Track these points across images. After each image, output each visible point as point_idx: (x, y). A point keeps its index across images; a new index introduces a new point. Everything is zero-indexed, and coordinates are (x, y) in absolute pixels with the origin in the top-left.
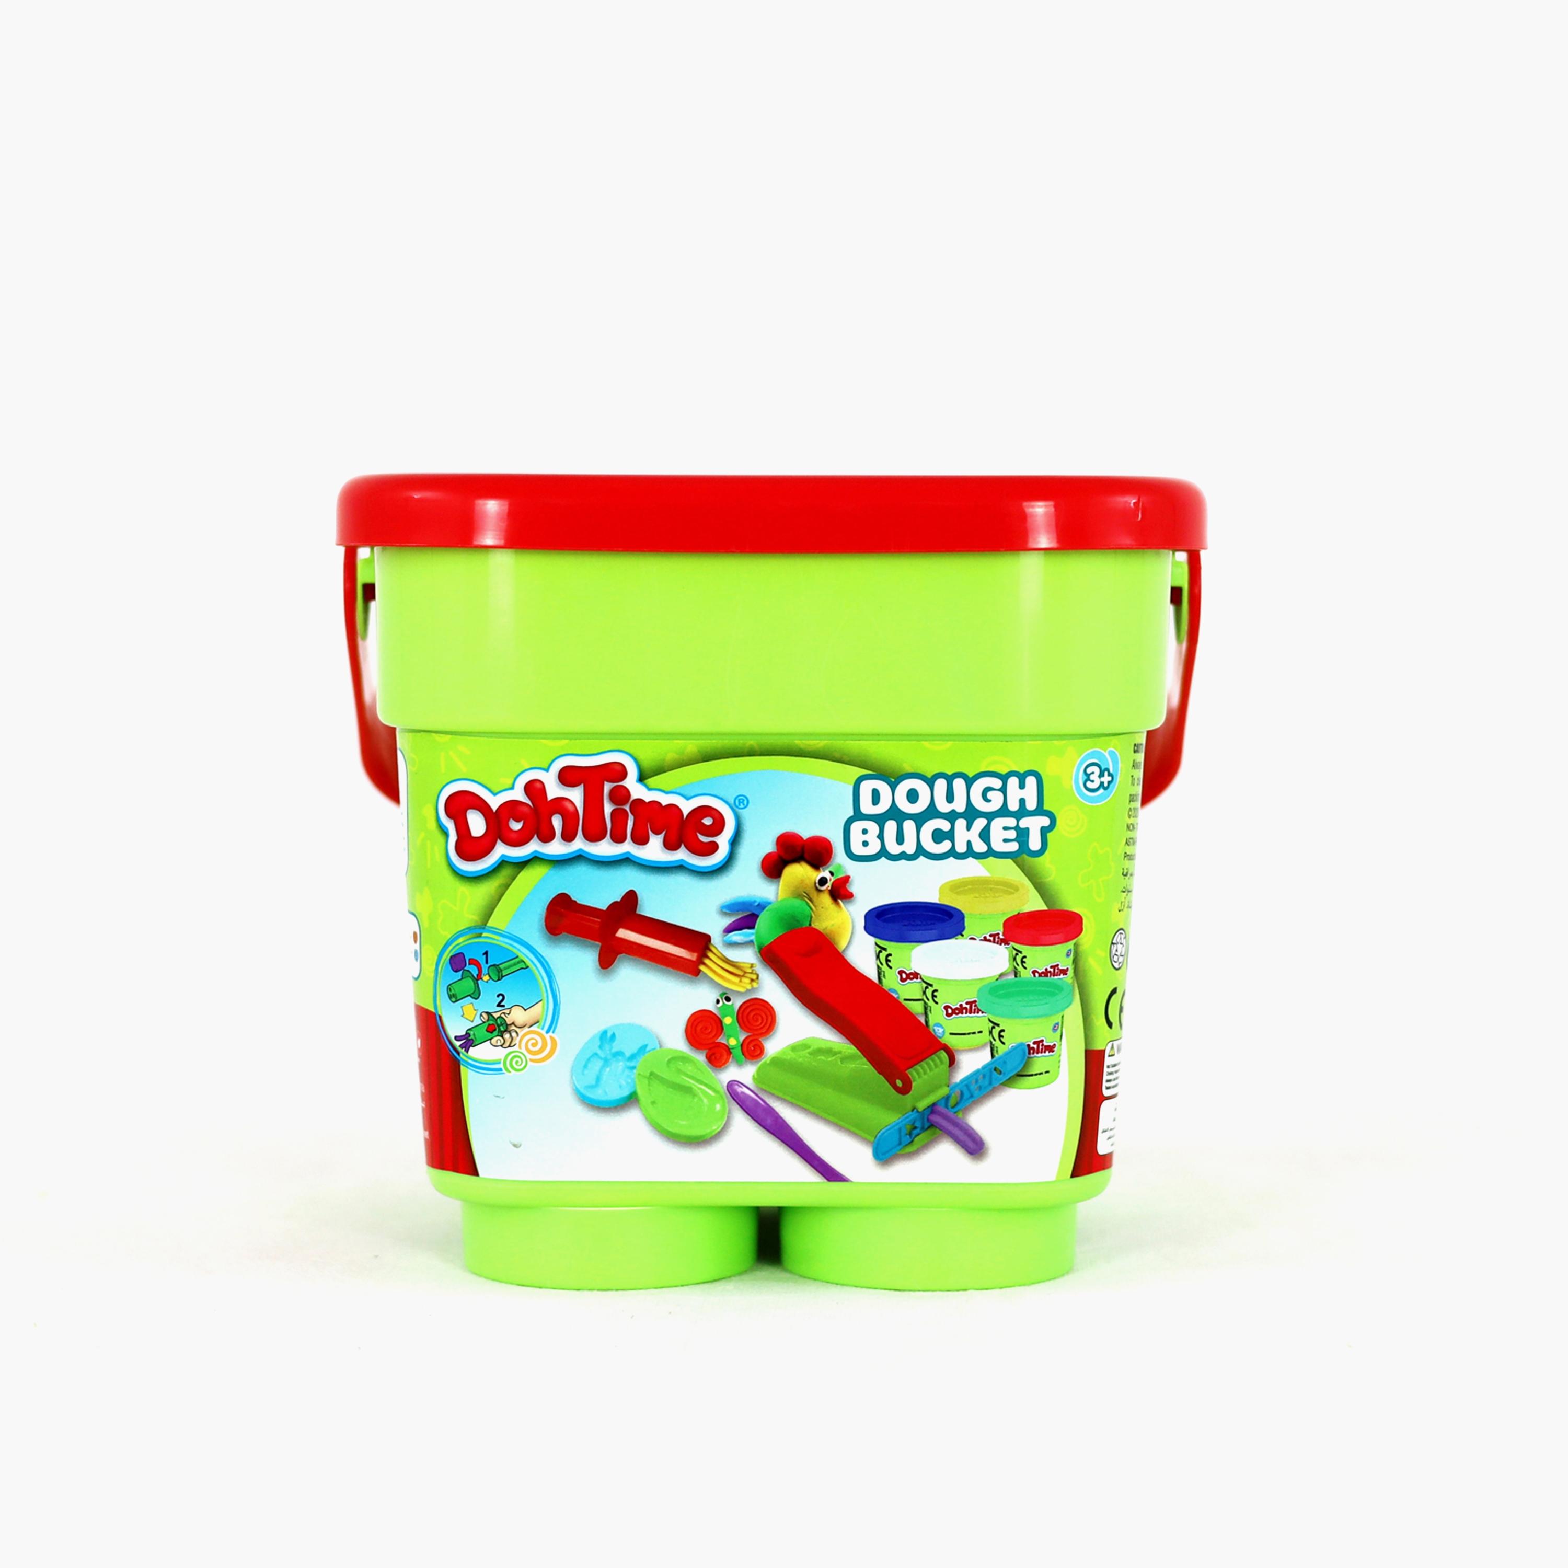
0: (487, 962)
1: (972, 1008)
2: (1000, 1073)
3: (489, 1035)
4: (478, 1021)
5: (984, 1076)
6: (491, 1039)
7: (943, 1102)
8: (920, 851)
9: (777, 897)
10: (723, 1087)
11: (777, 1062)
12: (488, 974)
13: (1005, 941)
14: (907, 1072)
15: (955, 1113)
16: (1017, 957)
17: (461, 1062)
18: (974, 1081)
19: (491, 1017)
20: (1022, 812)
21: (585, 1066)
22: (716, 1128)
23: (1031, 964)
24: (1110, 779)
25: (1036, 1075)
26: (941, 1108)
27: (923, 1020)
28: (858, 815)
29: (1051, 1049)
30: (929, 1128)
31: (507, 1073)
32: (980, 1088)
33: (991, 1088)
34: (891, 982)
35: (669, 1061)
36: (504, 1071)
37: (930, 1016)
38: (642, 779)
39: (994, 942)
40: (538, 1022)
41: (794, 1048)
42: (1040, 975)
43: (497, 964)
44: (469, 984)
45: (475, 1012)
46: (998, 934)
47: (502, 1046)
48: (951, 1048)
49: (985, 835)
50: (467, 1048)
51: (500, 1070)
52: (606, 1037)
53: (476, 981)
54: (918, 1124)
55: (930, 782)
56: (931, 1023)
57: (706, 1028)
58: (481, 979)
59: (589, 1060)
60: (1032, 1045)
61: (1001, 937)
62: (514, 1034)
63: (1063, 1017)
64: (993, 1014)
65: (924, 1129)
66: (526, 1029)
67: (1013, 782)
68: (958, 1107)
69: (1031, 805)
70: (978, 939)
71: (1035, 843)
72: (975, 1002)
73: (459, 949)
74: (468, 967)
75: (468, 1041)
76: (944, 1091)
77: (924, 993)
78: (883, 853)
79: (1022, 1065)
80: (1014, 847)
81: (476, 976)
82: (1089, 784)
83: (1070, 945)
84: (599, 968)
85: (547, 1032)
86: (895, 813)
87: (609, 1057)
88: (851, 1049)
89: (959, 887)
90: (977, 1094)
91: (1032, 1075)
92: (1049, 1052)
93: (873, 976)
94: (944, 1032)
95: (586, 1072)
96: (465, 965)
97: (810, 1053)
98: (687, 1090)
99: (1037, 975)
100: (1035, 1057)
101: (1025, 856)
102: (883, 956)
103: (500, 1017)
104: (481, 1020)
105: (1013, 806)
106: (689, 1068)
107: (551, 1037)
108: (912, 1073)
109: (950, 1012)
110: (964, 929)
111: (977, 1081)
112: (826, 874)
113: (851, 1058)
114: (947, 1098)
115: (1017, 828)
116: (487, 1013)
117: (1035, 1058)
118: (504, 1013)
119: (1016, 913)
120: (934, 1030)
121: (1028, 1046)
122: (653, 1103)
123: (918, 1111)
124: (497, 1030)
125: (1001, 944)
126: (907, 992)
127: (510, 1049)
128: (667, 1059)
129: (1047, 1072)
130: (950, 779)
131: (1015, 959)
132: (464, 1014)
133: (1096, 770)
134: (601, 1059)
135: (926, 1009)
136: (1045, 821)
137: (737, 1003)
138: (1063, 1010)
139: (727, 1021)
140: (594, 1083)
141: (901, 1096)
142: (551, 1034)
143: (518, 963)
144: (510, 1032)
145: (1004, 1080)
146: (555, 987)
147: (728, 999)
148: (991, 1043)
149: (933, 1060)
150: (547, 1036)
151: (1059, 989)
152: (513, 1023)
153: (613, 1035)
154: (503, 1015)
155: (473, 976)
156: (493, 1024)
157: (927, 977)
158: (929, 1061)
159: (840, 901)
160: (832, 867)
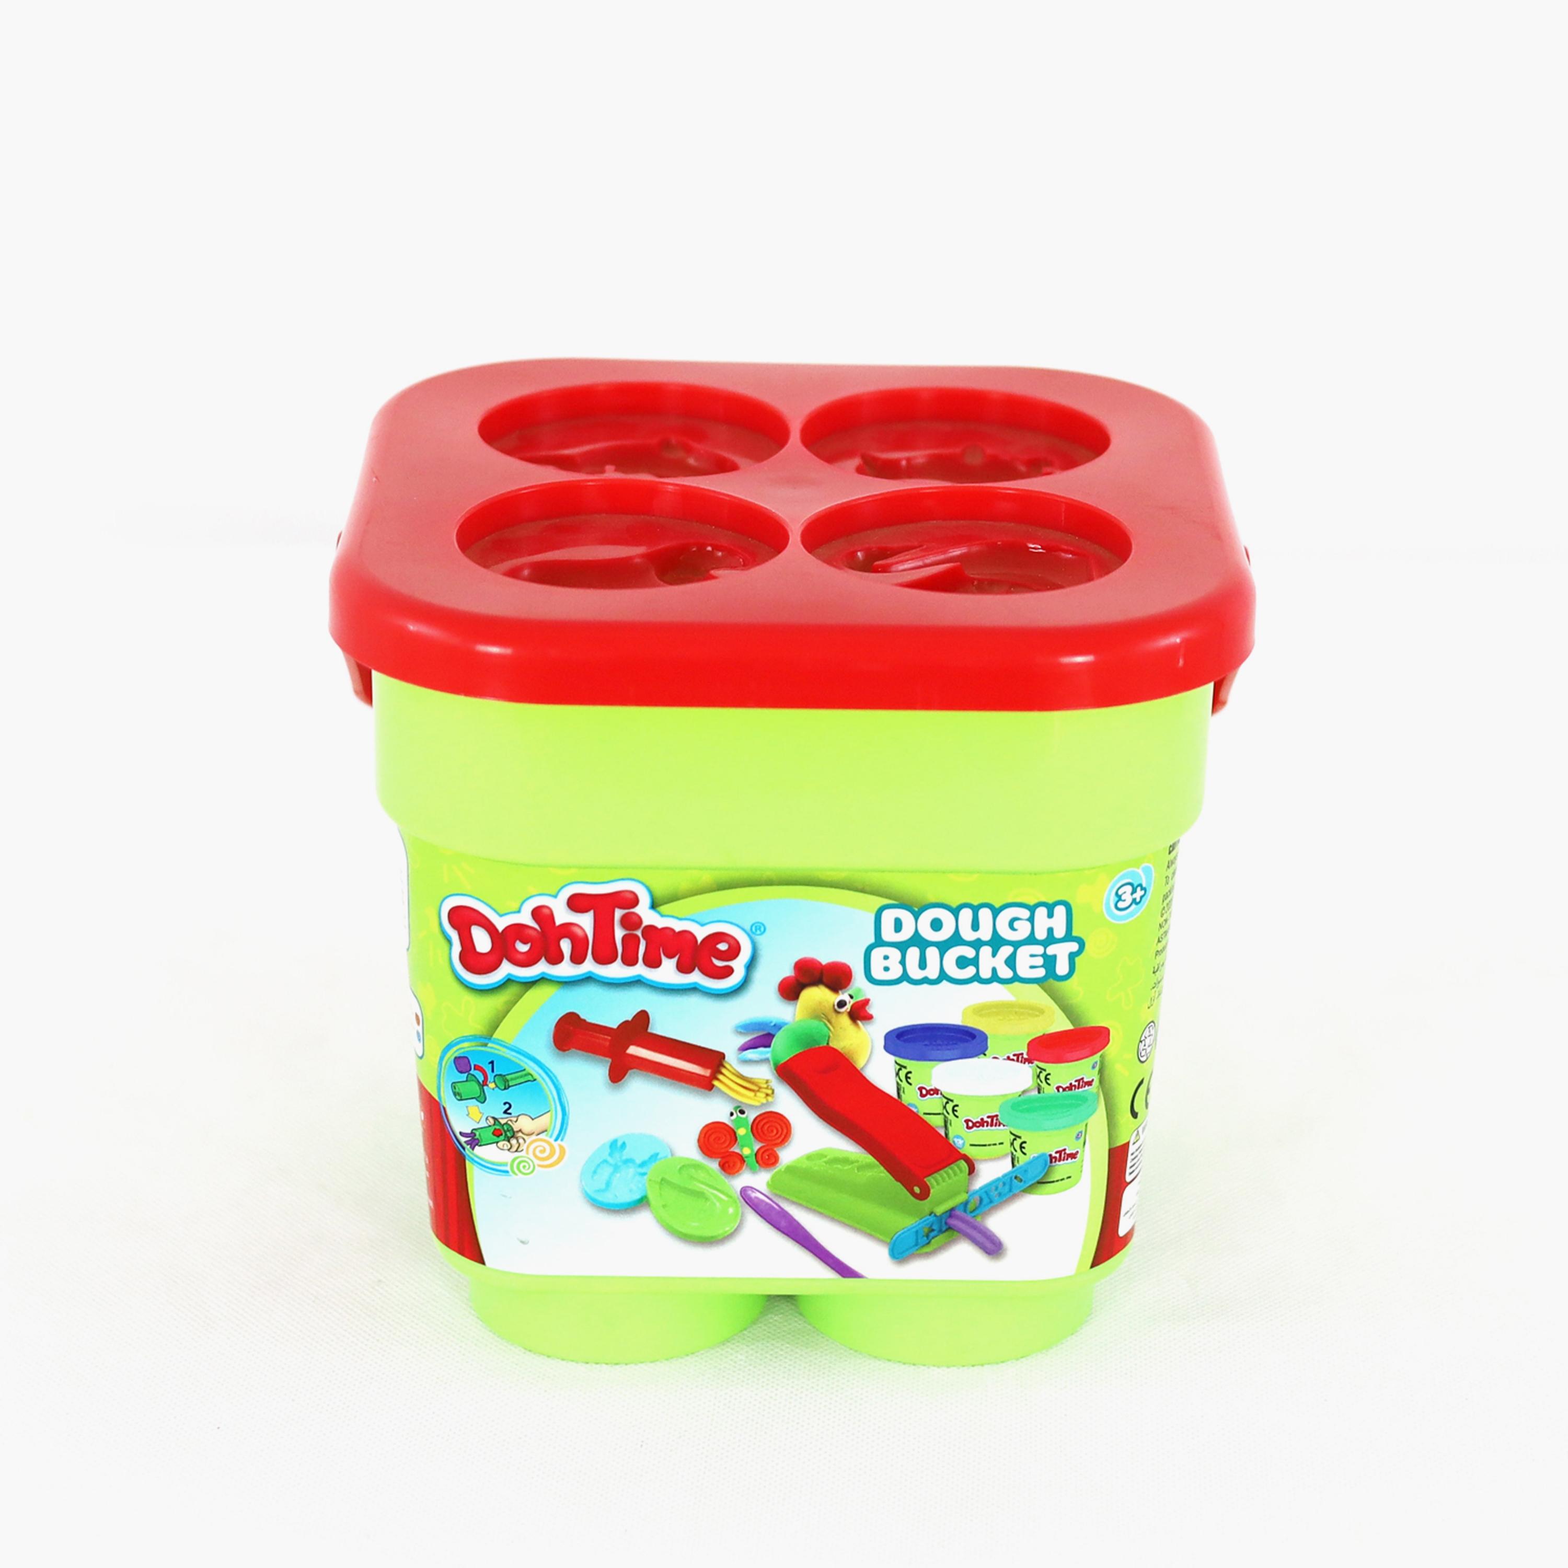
0: (493, 1071)
1: (993, 1121)
2: (1021, 1181)
3: (496, 1139)
4: (483, 1124)
5: (1004, 1184)
6: (497, 1143)
7: (962, 1208)
8: (943, 976)
9: (794, 1019)
10: (736, 1192)
11: (790, 1170)
12: (494, 1082)
13: (1030, 1061)
14: (926, 1179)
15: (974, 1216)
16: (1041, 1075)
17: (467, 1157)
18: (994, 1188)
19: (497, 1123)
20: (1051, 939)
21: (595, 1172)
22: (729, 1229)
23: (1055, 1081)
25: (1057, 1181)
26: (959, 1212)
27: (942, 1132)
28: (879, 942)
29: (1073, 1156)
30: (946, 1230)
31: (514, 1176)
32: (1000, 1194)
33: (1011, 1194)
34: (911, 1097)
35: (681, 1168)
36: (511, 1173)
37: (950, 1128)
38: (654, 906)
39: (1018, 1060)
40: (546, 1131)
41: (809, 1157)
42: (1064, 1090)
43: (504, 1074)
44: (474, 1088)
45: (481, 1115)
46: (1022, 1054)
47: (509, 1150)
48: (971, 1157)
49: (1011, 962)
50: (473, 1146)
51: (507, 1172)
52: (616, 1146)
53: (481, 1087)
54: (935, 1227)
55: (955, 912)
56: (951, 1135)
57: (719, 1139)
58: (487, 1085)
59: (599, 1165)
60: (1054, 1155)
61: (1025, 1056)
62: (521, 1141)
63: (1086, 1125)
64: (1015, 1127)
65: (941, 1232)
66: (534, 1137)
67: (1041, 912)
68: (977, 1212)
69: (1060, 933)
70: (1001, 1059)
71: (1062, 968)
72: (997, 1116)
73: (464, 1053)
74: (472, 1072)
75: (474, 1140)
76: (963, 1197)
77: (945, 1107)
78: (905, 977)
79: (1043, 1174)
80: (1041, 973)
81: (481, 1082)
82: (1121, 905)
83: (1096, 1058)
84: (610, 1082)
85: (556, 1140)
86: (917, 940)
87: (619, 1164)
88: (870, 1159)
89: (981, 1010)
90: (997, 1200)
91: (1053, 1182)
92: (1072, 1159)
93: (893, 1093)
94: (964, 1144)
95: (595, 1178)
96: (471, 1069)
97: (826, 1162)
98: (699, 1195)
99: (1061, 1090)
100: (1057, 1165)
101: (1052, 981)
102: (903, 1073)
103: (506, 1123)
104: (487, 1123)
105: (1041, 934)
106: (701, 1175)
107: (560, 1145)
108: (930, 1181)
109: (970, 1125)
110: (987, 1049)
111: (997, 1188)
112: (844, 996)
113: (868, 1166)
114: (966, 1204)
115: (1044, 955)
116: (493, 1118)
117: (1056, 1167)
118: (511, 1121)
119: (1039, 1034)
120: (954, 1142)
121: (1050, 1155)
122: (664, 1206)
123: (935, 1215)
124: (504, 1134)
125: (1024, 1063)
126: (925, 1107)
127: (517, 1154)
128: (679, 1167)
129: (1069, 1177)
130: (976, 909)
131: (1038, 1076)
132: (469, 1113)
133: (1129, 889)
134: (611, 1165)
135: (946, 1122)
136: (1074, 947)
137: (751, 1116)
138: (1087, 1119)
139: (741, 1132)
140: (603, 1186)
141: (918, 1201)
142: (559, 1141)
143: (526, 1075)
144: (517, 1139)
145: (1025, 1187)
146: (564, 1100)
147: (742, 1112)
148: (1012, 1154)
149: (952, 1169)
150: (555, 1144)
151: (1084, 1099)
152: (520, 1131)
153: (624, 1143)
154: (509, 1122)
155: (478, 1081)
156: (499, 1130)
157: (948, 1093)
158: (948, 1169)
159: (859, 1022)
160: (851, 990)
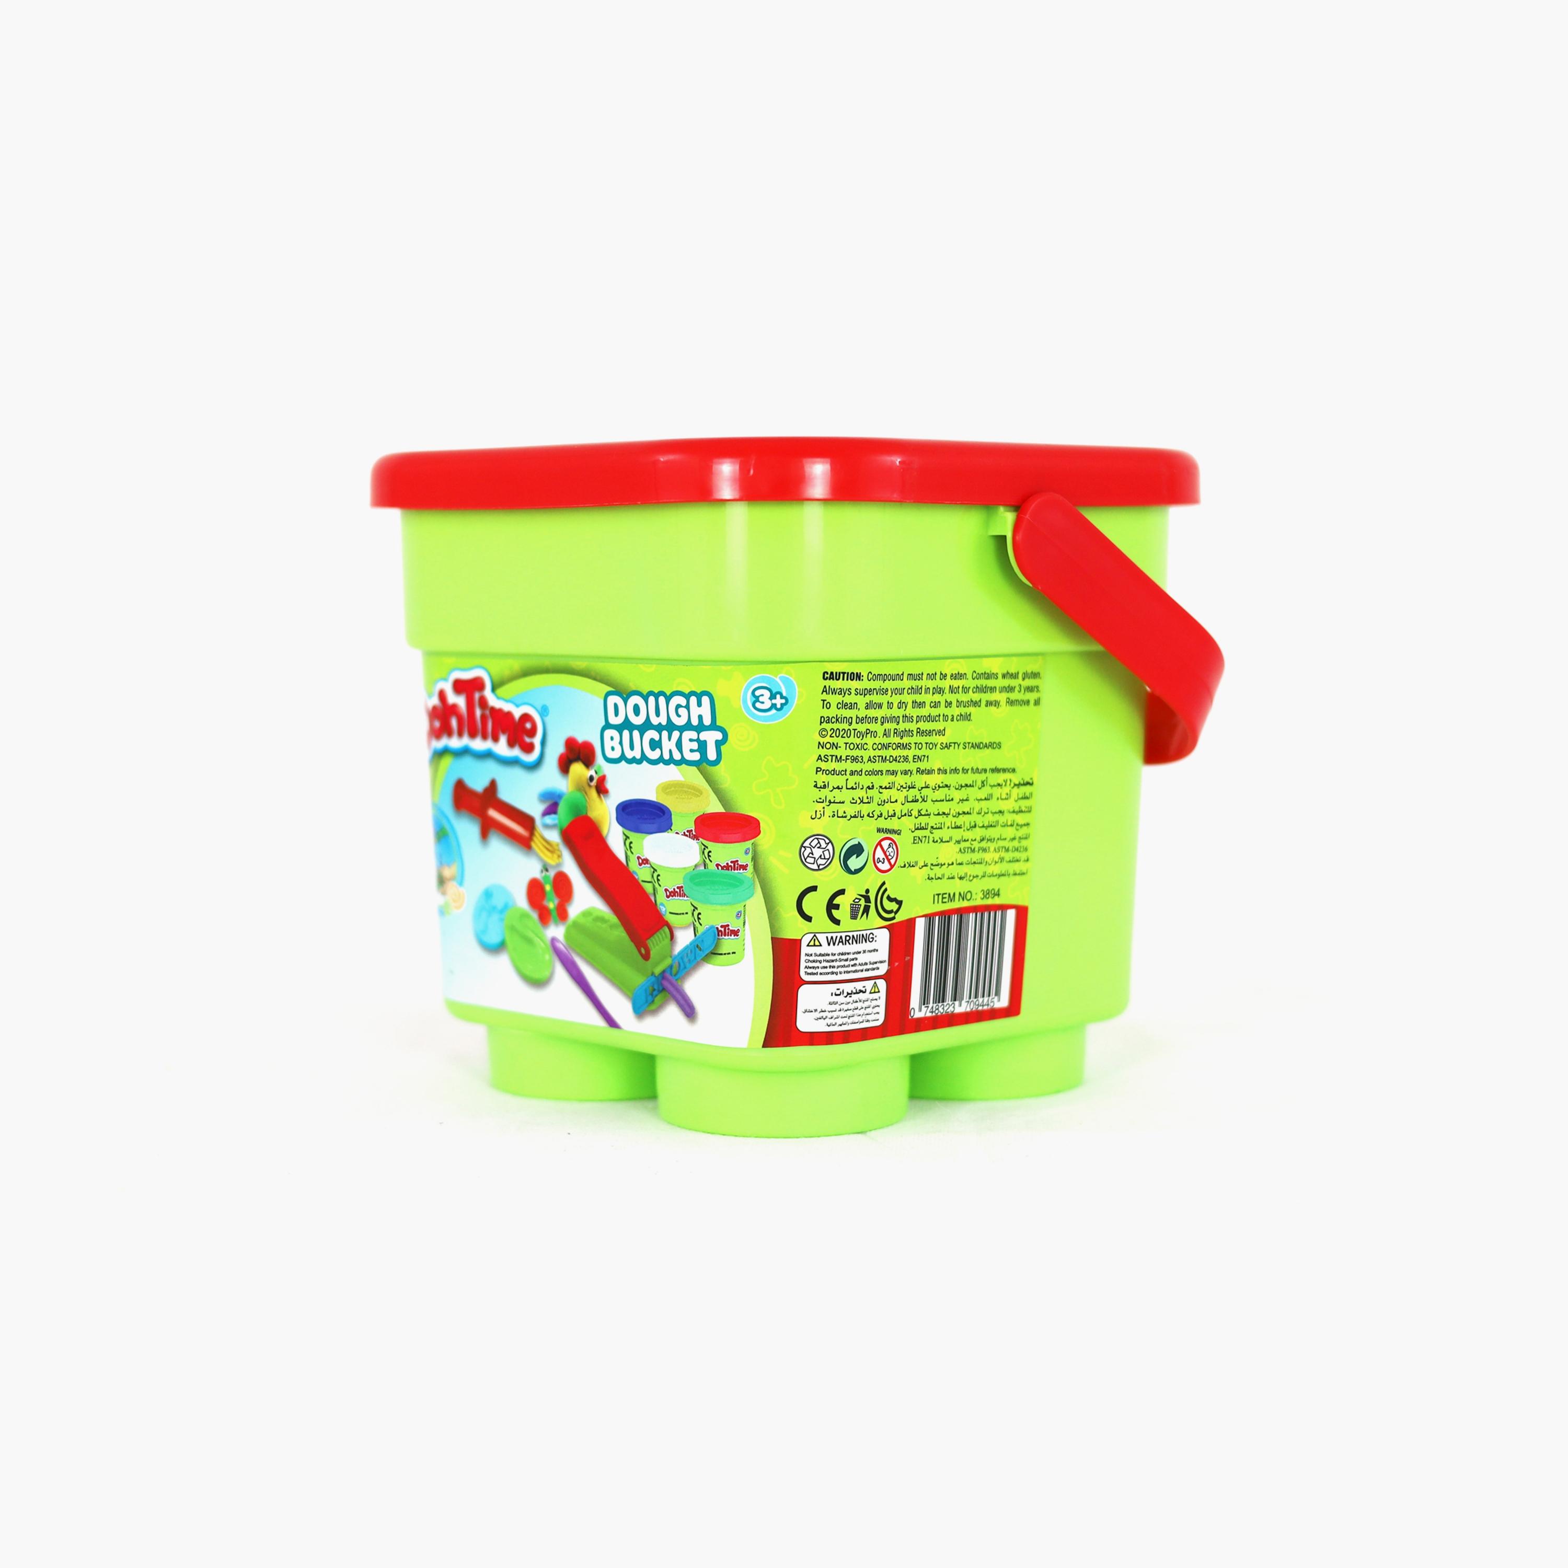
1: (682, 892)
2: (700, 950)
5: (691, 951)
7: (669, 970)
8: (644, 758)
9: (568, 789)
10: (549, 941)
11: (576, 925)
13: (696, 837)
14: (647, 942)
15: (676, 980)
16: (705, 851)
18: (685, 955)
20: (700, 728)
21: (479, 916)
22: (547, 973)
23: (715, 858)
24: (783, 701)
25: (725, 954)
26: (668, 975)
27: (652, 899)
28: (608, 726)
29: (735, 933)
30: (662, 991)
33: (696, 962)
34: (633, 866)
35: (520, 917)
37: (657, 896)
38: (494, 689)
39: (690, 837)
40: (455, 878)
41: (583, 915)
42: (722, 868)
46: (692, 830)
47: (444, 894)
48: (671, 925)
49: (679, 745)
52: (488, 894)
54: (655, 987)
55: (646, 699)
56: (658, 903)
57: (537, 893)
59: (480, 910)
60: (720, 929)
61: (694, 833)
62: (447, 886)
63: (745, 906)
64: (695, 900)
65: (660, 991)
66: (450, 883)
67: (693, 700)
68: (678, 976)
69: (707, 721)
70: (680, 834)
71: (712, 755)
72: (682, 887)
76: (668, 962)
77: (653, 876)
78: (623, 757)
79: (714, 946)
80: (696, 756)
82: (758, 705)
83: (748, 844)
84: (481, 839)
86: (627, 725)
87: (490, 910)
88: (614, 919)
89: (668, 788)
90: (688, 965)
91: (721, 954)
92: (734, 936)
93: (624, 860)
94: (666, 910)
95: (480, 921)
97: (591, 920)
98: (530, 941)
99: (720, 868)
100: (723, 938)
101: (705, 764)
102: (628, 842)
105: (695, 722)
106: (530, 924)
107: (461, 891)
108: (650, 943)
109: (671, 894)
110: (671, 824)
111: (688, 955)
112: (592, 772)
113: (615, 926)
114: (671, 967)
115: (698, 740)
117: (723, 940)
119: (702, 814)
120: (660, 908)
121: (717, 928)
122: (514, 950)
123: (655, 976)
125: (694, 840)
126: (642, 874)
127: (447, 898)
128: (519, 915)
129: (734, 953)
130: (657, 696)
131: (703, 853)
134: (486, 910)
135: (654, 890)
136: (718, 736)
137: (552, 874)
138: (745, 900)
139: (548, 888)
140: (484, 929)
141: (645, 962)
142: (461, 887)
143: (444, 831)
144: (444, 885)
145: (703, 956)
146: (462, 852)
147: (547, 870)
148: (694, 923)
149: (661, 934)
150: (459, 889)
152: (445, 877)
153: (491, 893)
157: (654, 864)
158: (658, 934)
159: (602, 796)
160: (596, 767)
